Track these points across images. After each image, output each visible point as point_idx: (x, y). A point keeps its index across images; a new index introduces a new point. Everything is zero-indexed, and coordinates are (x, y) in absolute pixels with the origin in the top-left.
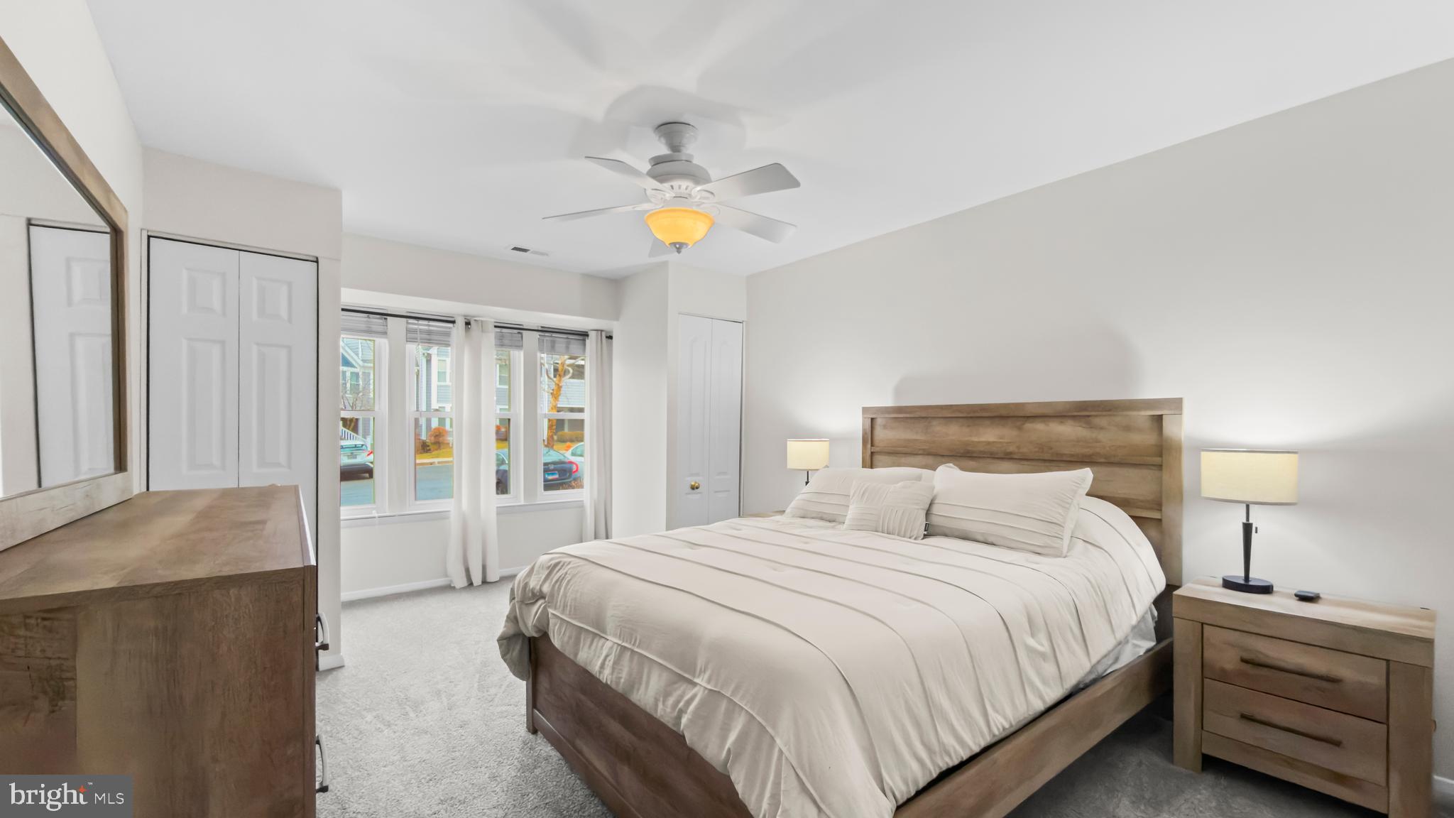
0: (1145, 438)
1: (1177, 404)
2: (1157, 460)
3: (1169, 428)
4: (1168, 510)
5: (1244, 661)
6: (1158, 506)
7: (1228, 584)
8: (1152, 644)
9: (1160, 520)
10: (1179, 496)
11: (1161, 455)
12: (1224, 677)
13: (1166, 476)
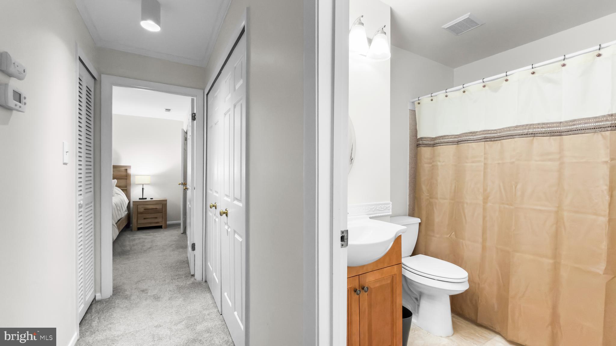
0: (124, 173)
1: (130, 167)
2: (126, 178)
3: (129, 171)
4: (128, 187)
5: (145, 209)
6: (126, 187)
7: (140, 199)
8: (127, 212)
9: (126, 190)
10: (130, 185)
11: (127, 177)
12: (141, 213)
13: (128, 180)
